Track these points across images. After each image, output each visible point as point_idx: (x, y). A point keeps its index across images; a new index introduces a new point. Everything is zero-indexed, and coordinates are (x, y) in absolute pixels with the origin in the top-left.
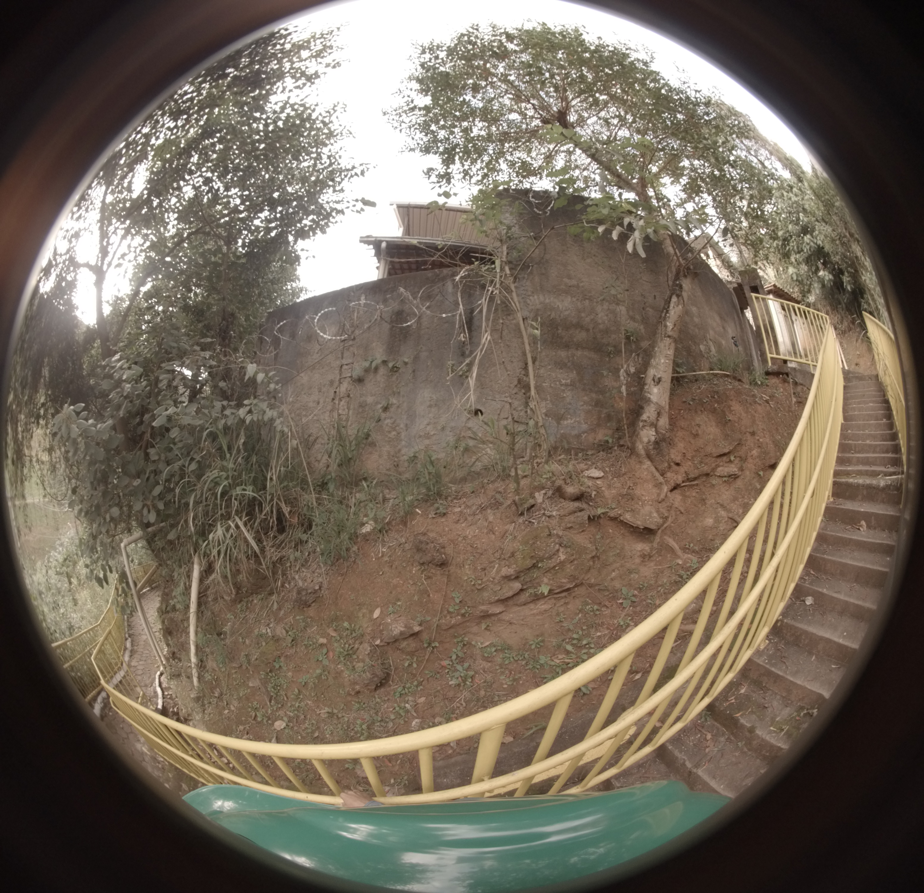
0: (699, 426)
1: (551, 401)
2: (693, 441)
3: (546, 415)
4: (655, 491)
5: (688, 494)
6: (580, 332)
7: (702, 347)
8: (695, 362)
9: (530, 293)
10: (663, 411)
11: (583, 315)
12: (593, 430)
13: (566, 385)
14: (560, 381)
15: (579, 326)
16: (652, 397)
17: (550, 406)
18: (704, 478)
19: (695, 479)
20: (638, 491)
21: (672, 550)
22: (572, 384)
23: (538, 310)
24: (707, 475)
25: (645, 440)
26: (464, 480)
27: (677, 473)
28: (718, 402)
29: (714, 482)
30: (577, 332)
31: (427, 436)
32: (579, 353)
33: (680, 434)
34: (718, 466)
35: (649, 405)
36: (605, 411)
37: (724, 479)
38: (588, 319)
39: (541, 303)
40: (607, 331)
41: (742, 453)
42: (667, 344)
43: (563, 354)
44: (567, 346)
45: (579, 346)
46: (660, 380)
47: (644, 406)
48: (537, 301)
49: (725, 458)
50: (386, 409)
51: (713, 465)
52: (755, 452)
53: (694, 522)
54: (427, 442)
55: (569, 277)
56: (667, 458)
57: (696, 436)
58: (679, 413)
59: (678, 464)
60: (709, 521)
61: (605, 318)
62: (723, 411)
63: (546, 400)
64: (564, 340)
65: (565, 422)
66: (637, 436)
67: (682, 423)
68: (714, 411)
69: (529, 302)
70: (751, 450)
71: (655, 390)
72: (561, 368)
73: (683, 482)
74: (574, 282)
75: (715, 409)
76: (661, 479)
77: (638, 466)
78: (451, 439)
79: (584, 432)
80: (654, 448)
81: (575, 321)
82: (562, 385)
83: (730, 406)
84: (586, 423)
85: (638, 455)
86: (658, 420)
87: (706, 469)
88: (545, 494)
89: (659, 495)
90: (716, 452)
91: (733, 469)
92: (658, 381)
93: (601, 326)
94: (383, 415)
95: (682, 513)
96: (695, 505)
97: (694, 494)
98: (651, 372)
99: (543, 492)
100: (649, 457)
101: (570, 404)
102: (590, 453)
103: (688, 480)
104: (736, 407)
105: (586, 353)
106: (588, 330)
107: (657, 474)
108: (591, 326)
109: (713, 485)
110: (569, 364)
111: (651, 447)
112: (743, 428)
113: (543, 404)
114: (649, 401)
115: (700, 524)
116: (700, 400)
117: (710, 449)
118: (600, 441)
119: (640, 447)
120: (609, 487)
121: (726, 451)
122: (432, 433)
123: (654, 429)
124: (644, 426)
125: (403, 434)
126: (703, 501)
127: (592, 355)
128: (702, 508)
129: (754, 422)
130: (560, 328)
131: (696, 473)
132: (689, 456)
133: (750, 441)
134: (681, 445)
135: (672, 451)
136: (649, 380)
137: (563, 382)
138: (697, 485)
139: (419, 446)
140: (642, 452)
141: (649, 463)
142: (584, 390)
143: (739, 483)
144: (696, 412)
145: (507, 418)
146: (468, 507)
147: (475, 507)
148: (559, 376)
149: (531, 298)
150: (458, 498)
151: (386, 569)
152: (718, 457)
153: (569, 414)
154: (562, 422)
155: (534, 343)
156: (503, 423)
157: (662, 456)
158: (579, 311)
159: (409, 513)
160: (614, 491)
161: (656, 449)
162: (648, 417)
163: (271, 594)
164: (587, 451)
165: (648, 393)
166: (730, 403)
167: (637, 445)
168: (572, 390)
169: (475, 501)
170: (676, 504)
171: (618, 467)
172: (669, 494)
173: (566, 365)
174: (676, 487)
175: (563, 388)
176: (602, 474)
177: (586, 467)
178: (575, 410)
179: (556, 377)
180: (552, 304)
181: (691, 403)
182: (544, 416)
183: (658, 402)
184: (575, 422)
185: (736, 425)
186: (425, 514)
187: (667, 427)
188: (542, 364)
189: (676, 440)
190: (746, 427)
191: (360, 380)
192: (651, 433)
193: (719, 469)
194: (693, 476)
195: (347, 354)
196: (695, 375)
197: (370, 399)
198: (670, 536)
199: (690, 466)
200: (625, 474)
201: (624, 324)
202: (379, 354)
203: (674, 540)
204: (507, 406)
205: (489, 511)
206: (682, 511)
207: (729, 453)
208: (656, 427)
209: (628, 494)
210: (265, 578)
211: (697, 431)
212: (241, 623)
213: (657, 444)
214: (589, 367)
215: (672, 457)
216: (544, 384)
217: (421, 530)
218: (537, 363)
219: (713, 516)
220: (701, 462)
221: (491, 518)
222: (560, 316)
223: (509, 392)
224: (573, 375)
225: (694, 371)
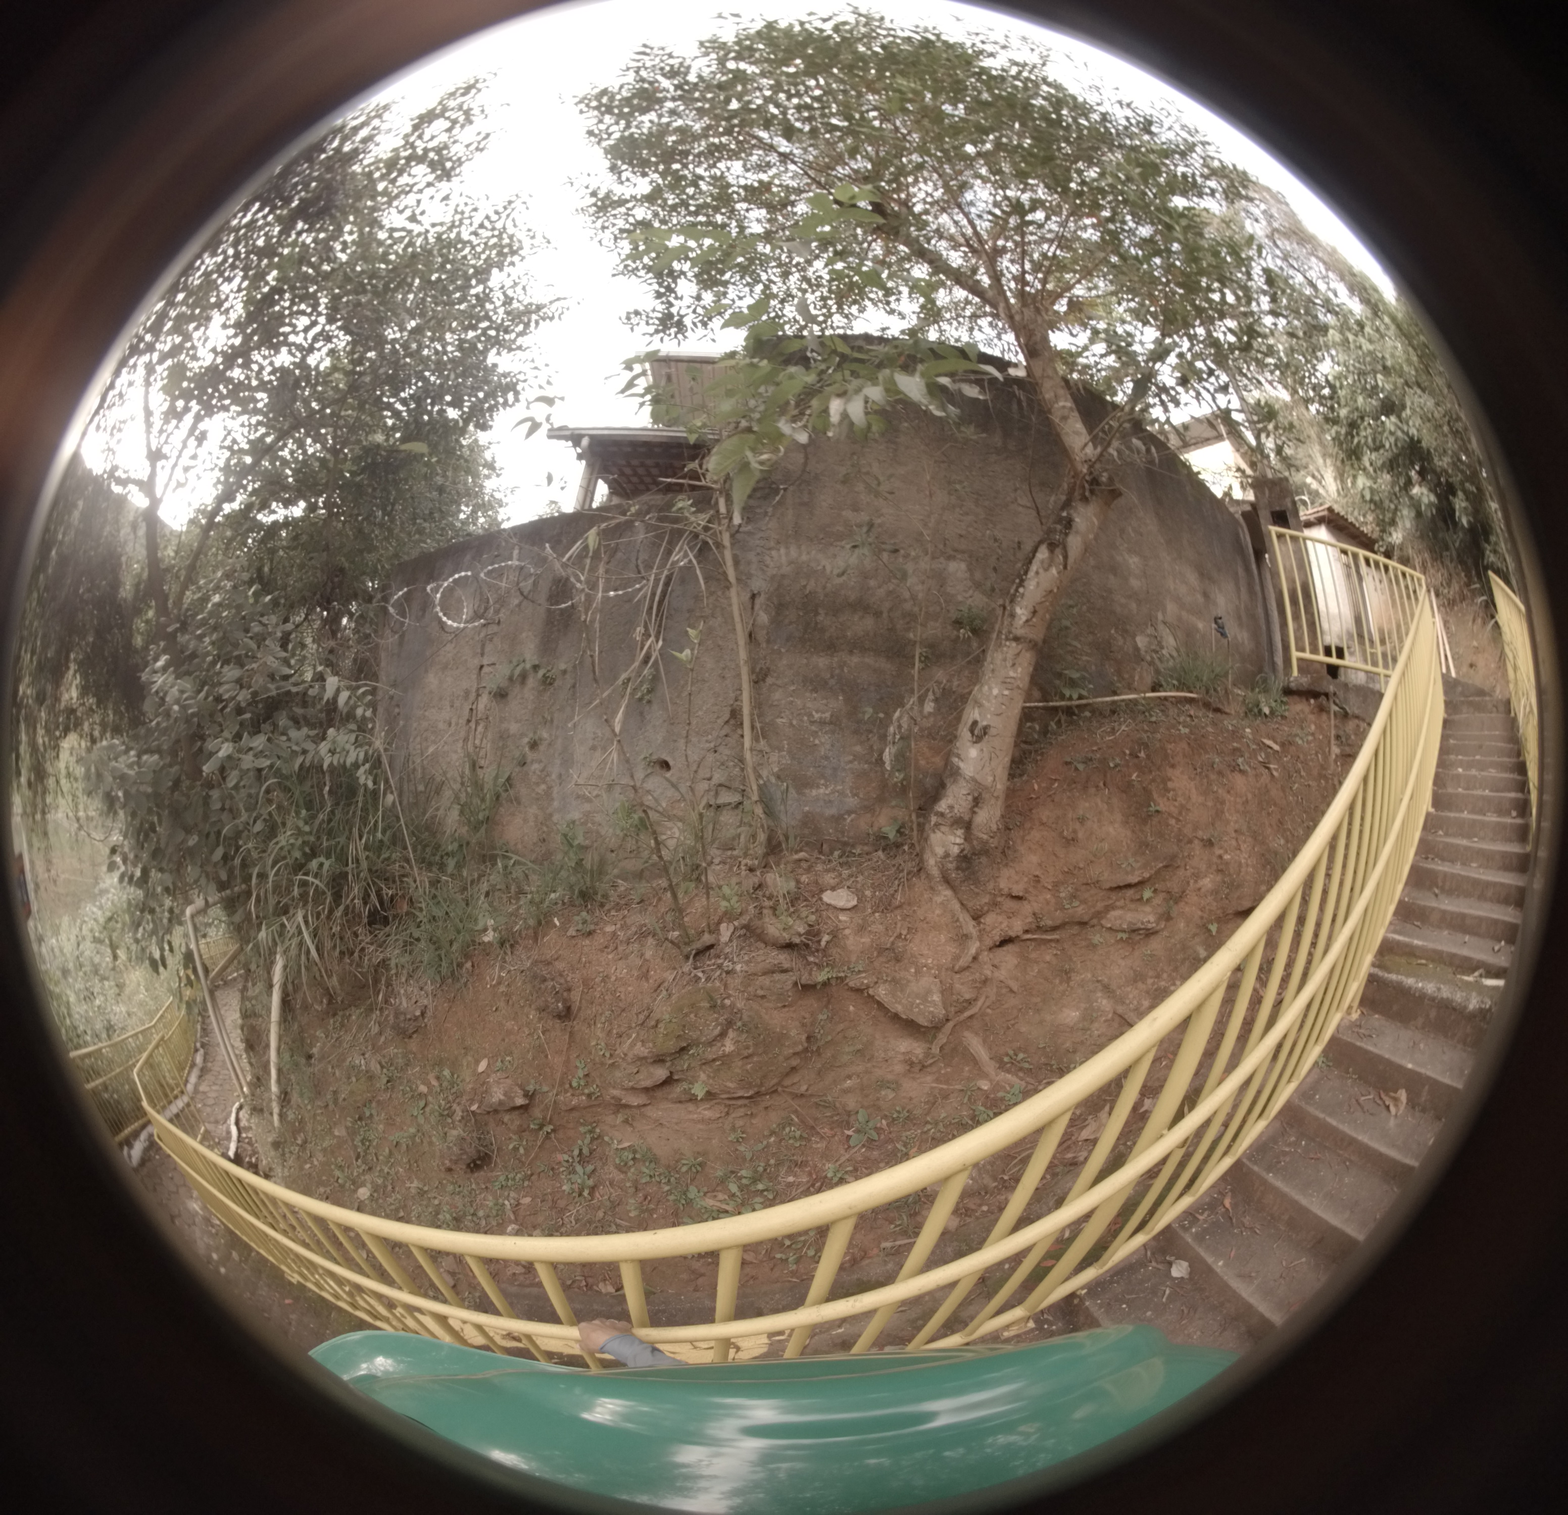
0: (1082, 820)
1: (790, 752)
2: (1061, 852)
3: (778, 777)
4: (952, 949)
5: (1033, 955)
6: (861, 618)
7: (1141, 641)
8: (1119, 672)
9: (772, 544)
10: (986, 796)
11: (872, 583)
12: (868, 809)
13: (822, 723)
14: (810, 715)
15: (861, 606)
16: (961, 765)
17: (787, 761)
18: (1076, 929)
19: (1054, 929)
20: (914, 947)
21: (974, 1061)
22: (834, 722)
23: (783, 576)
24: (1083, 924)
25: (940, 851)
27: (1011, 915)
28: (1142, 769)
29: (1096, 939)
30: (856, 618)
31: (587, 797)
32: (855, 660)
33: (1036, 835)
34: (1108, 908)
35: (955, 781)
37: (1120, 935)
38: (881, 592)
39: (791, 563)
40: (918, 615)
41: (1174, 884)
42: (1010, 656)
43: (822, 662)
44: (831, 647)
45: (856, 646)
46: (985, 730)
47: (948, 782)
48: (784, 559)
49: (1130, 893)
50: (533, 745)
51: (1100, 906)
52: (1207, 883)
53: (1038, 1011)
54: (587, 807)
55: (856, 508)
56: (991, 886)
57: (1071, 841)
58: (1049, 788)
59: (1019, 898)
60: (1071, 1015)
61: (920, 587)
62: (1147, 792)
63: (780, 749)
64: (827, 635)
65: (814, 792)
66: (927, 840)
67: (1045, 813)
68: (1127, 788)
69: (767, 559)
70: (1197, 876)
71: (973, 752)
72: (815, 690)
73: (1026, 932)
74: (864, 517)
75: (1130, 785)
76: (970, 927)
77: (926, 896)
78: (621, 807)
79: (849, 813)
80: (958, 868)
81: (853, 596)
82: (812, 723)
83: (1165, 780)
84: (854, 795)
85: (929, 877)
86: (974, 813)
87: (1080, 911)
88: (736, 928)
89: (956, 958)
90: (1110, 878)
91: (1147, 916)
92: (979, 734)
93: (908, 606)
94: (530, 755)
95: (1012, 991)
96: (1046, 979)
97: (1048, 958)
98: (972, 714)
99: (735, 924)
100: (947, 880)
101: (826, 758)
102: (857, 851)
103: (1038, 929)
104: (1182, 781)
105: (869, 660)
106: (878, 614)
107: (964, 917)
108: (887, 605)
109: (1094, 946)
110: (832, 682)
111: (951, 866)
112: (1188, 830)
113: (774, 757)
114: (955, 773)
115: (1048, 1018)
116: (1104, 761)
117: (1095, 872)
118: (880, 830)
119: (932, 862)
120: (862, 929)
121: (1134, 879)
122: (594, 793)
123: (960, 832)
124: (937, 825)
126: (1066, 974)
127: (882, 663)
128: (1061, 988)
129: (1219, 814)
130: (821, 611)
131: (1059, 918)
132: (1048, 882)
133: (1199, 857)
134: (1031, 860)
135: (1006, 872)
136: (963, 730)
137: (817, 716)
138: (1057, 941)
139: (576, 812)
140: (935, 872)
141: (948, 893)
142: (856, 732)
143: (1156, 945)
144: (1085, 788)
145: (710, 779)
146: (625, 927)
147: (634, 929)
148: (809, 705)
149: (774, 553)
150: (618, 907)
151: (502, 1004)
152: (1112, 889)
153: (823, 776)
154: (807, 791)
155: (768, 641)
156: (703, 786)
157: (977, 882)
158: (865, 576)
159: (542, 924)
160: (866, 940)
161: (963, 870)
162: (951, 807)
163: (370, 1010)
164: (853, 846)
165: (958, 756)
166: (1170, 772)
167: (926, 856)
168: (833, 732)
169: (637, 919)
170: (1002, 974)
171: (892, 891)
172: (985, 957)
173: (826, 683)
174: (1005, 942)
175: (813, 728)
176: (854, 903)
177: (832, 882)
178: (835, 769)
179: (804, 707)
180: (813, 564)
181: (1081, 767)
182: (773, 780)
183: (978, 777)
184: (833, 792)
185: (1172, 822)
186: (564, 928)
187: (994, 828)
188: (779, 682)
189: (1022, 849)
190: (1196, 828)
191: (501, 695)
192: (952, 838)
193: (1114, 914)
194: (1050, 923)
195: (489, 648)
196: (1114, 702)
197: (514, 728)
198: (977, 1034)
199: (1048, 903)
200: (899, 907)
201: (960, 598)
202: (530, 653)
203: (984, 1041)
204: (710, 757)
205: (650, 941)
206: (1015, 989)
207: (1141, 883)
208: (968, 826)
209: (891, 949)
210: (364, 986)
211: (1075, 831)
212: (333, 1046)
213: (965, 860)
214: (872, 688)
215: (1003, 884)
216: (779, 720)
217: (549, 954)
218: (769, 680)
219: (1083, 1005)
220: (1073, 897)
221: (649, 954)
222: (824, 588)
223: (715, 733)
224: (838, 703)
225: (1115, 693)
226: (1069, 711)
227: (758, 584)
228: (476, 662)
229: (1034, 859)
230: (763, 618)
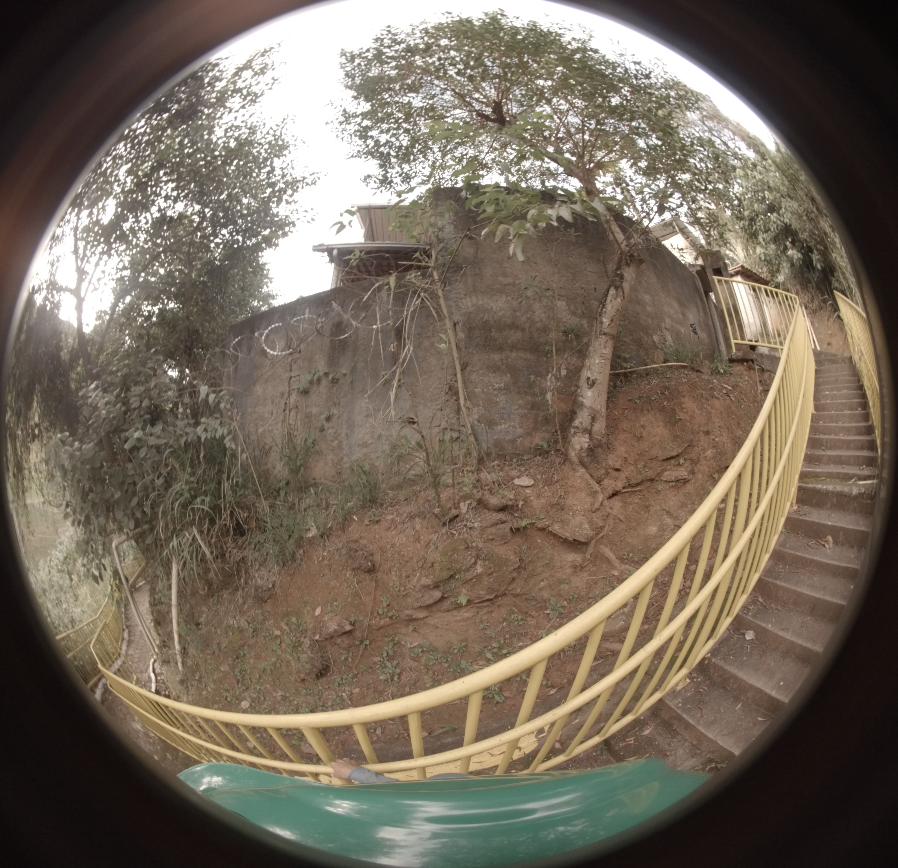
0: (643, 427)
1: (483, 407)
2: (636, 444)
3: (478, 421)
4: (589, 500)
5: (629, 500)
6: (515, 333)
7: (656, 338)
8: (647, 354)
9: (462, 296)
10: (598, 416)
11: (518, 314)
12: (529, 434)
13: (500, 389)
14: (493, 386)
15: (514, 326)
16: (585, 401)
17: (482, 412)
18: (648, 484)
19: (637, 485)
20: (570, 501)
21: (608, 561)
22: (506, 389)
23: (470, 313)
24: (652, 480)
25: (578, 447)
26: (400, 487)
27: (616, 479)
28: (668, 400)
29: (660, 487)
30: (512, 332)
31: (365, 445)
32: (514, 355)
33: (622, 436)
34: (664, 470)
35: (581, 409)
36: (542, 414)
37: (671, 484)
38: (524, 318)
39: (473, 306)
40: (545, 330)
41: (693, 455)
42: (603, 343)
43: (496, 357)
44: (500, 349)
45: (514, 347)
46: (594, 382)
47: (578, 411)
48: (470, 304)
49: (673, 462)
50: (328, 419)
51: (659, 470)
52: (709, 453)
53: (635, 530)
54: (365, 450)
55: (505, 275)
56: (604, 464)
57: (640, 438)
58: (623, 413)
59: (618, 470)
60: (653, 529)
61: (543, 315)
62: (673, 410)
63: (478, 405)
64: (498, 343)
65: (499, 428)
66: (569, 443)
67: (625, 425)
68: (663, 409)
69: (461, 305)
70: (704, 450)
71: (589, 393)
72: (494, 372)
73: (624, 488)
74: (510, 280)
75: (664, 407)
76: (597, 487)
77: (571, 474)
78: (387, 448)
79: (519, 437)
80: (588, 456)
81: (509, 321)
82: (495, 390)
83: (681, 404)
84: (521, 427)
85: (571, 463)
86: (592, 425)
87: (650, 474)
88: (470, 504)
89: (592, 504)
90: (662, 455)
91: (683, 473)
92: (592, 384)
93: (538, 325)
94: (326, 425)
95: (621, 521)
96: (637, 512)
97: (636, 501)
98: (586, 374)
99: (468, 502)
100: (582, 464)
101: (504, 408)
102: (525, 458)
103: (630, 486)
104: (689, 403)
105: (521, 354)
106: (523, 330)
107: (593, 482)
108: (527, 326)
109: (659, 491)
110: (503, 367)
111: (584, 455)
112: (696, 427)
113: (475, 410)
114: (581, 405)
115: (641, 532)
116: (648, 397)
117: (654, 452)
118: (537, 445)
119: (573, 454)
120: (539, 496)
121: (674, 454)
122: (369, 442)
123: (587, 436)
124: (575, 433)
125: (344, 443)
126: (647, 508)
127: (528, 356)
128: (645, 516)
129: (709, 419)
130: (493, 330)
131: (639, 478)
132: (631, 460)
133: (704, 441)
134: (621, 450)
135: (611, 456)
136: (583, 382)
137: (497, 386)
138: (640, 491)
139: (358, 454)
140: (575, 459)
141: (583, 470)
142: (518, 393)
143: (689, 487)
144: (642, 411)
145: (439, 426)
146: (399, 515)
147: (405, 515)
148: (492, 380)
149: (464, 301)
150: (391, 505)
151: (326, 572)
152: (664, 460)
153: (503, 418)
154: (495, 427)
155: (466, 348)
156: (437, 430)
157: (598, 462)
158: (515, 311)
159: (347, 520)
160: (543, 501)
161: (590, 456)
162: (581, 423)
163: (237, 590)
164: (523, 455)
165: (582, 396)
166: (682, 400)
167: (569, 452)
168: (506, 394)
169: (406, 509)
170: (615, 512)
171: (551, 474)
172: (606, 503)
173: (500, 368)
174: (615, 494)
175: (496, 392)
176: (532, 482)
177: (517, 474)
178: (509, 414)
179: (489, 382)
180: (485, 306)
181: (638, 401)
182: (476, 423)
183: (593, 406)
184: (509, 427)
185: (688, 424)
186: (361, 521)
187: (603, 432)
188: (474, 369)
189: (616, 444)
190: (700, 426)
191: (305, 392)
192: (584, 439)
193: (666, 473)
194: (635, 482)
195: (294, 367)
196: (646, 369)
197: (315, 410)
198: (606, 546)
199: (633, 471)
200: (557, 482)
201: (564, 320)
202: (321, 366)
203: (611, 550)
204: (439, 414)
205: (417, 519)
206: (622, 519)
207: (678, 456)
208: (590, 433)
209: (558, 504)
210: (231, 575)
211: (641, 433)
212: (214, 615)
213: (591, 450)
214: (525, 369)
215: (610, 462)
216: (476, 390)
217: (355, 537)
218: (469, 369)
219: (658, 524)
220: (645, 467)
221: (418, 527)
222: (493, 318)
223: (441, 400)
224: (507, 378)
225: (646, 365)
226: (625, 375)
227: (457, 317)
228: (287, 375)
229: (623, 449)
230: (462, 335)
